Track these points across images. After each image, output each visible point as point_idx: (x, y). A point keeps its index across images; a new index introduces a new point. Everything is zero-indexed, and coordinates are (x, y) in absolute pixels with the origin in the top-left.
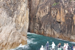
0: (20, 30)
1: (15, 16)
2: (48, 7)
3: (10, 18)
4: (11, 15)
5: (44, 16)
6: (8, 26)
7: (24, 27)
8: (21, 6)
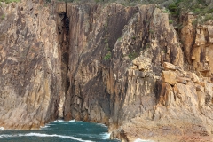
0: (33, 114)
1: (27, 94)
2: (97, 62)
3: (20, 97)
4: (21, 93)
5: (90, 81)
6: (17, 109)
7: (41, 108)
8: (35, 76)
